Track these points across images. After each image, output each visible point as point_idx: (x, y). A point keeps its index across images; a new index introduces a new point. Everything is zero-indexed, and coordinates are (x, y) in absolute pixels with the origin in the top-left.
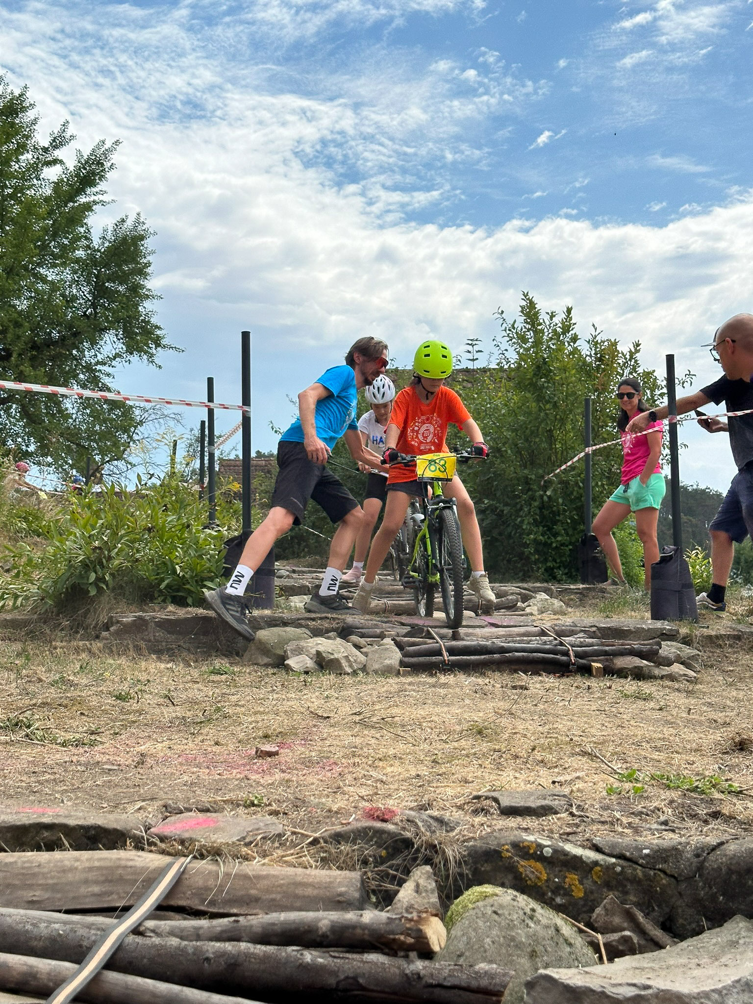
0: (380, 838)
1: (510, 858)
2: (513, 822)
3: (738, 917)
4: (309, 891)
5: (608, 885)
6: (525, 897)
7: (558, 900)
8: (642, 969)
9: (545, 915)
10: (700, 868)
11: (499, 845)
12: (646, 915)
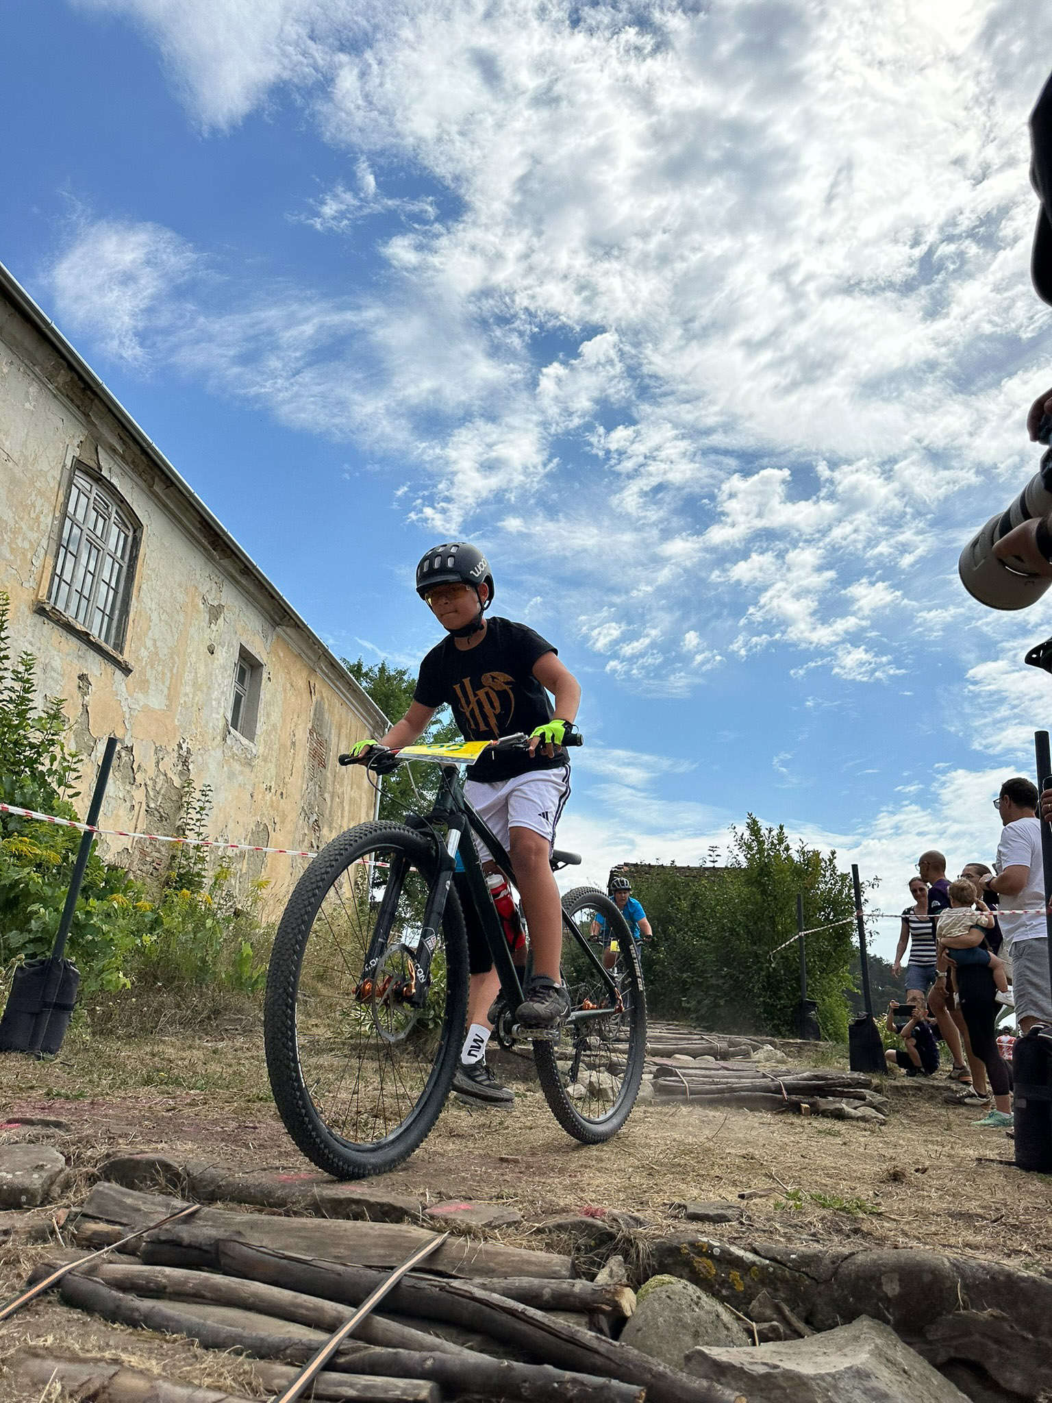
0: (591, 1231)
1: (689, 1254)
2: (695, 1226)
3: (863, 1316)
4: (533, 1268)
5: (763, 1283)
6: (694, 1287)
7: (724, 1292)
8: (779, 1353)
9: (708, 1302)
10: (835, 1273)
11: (679, 1243)
12: (792, 1310)
